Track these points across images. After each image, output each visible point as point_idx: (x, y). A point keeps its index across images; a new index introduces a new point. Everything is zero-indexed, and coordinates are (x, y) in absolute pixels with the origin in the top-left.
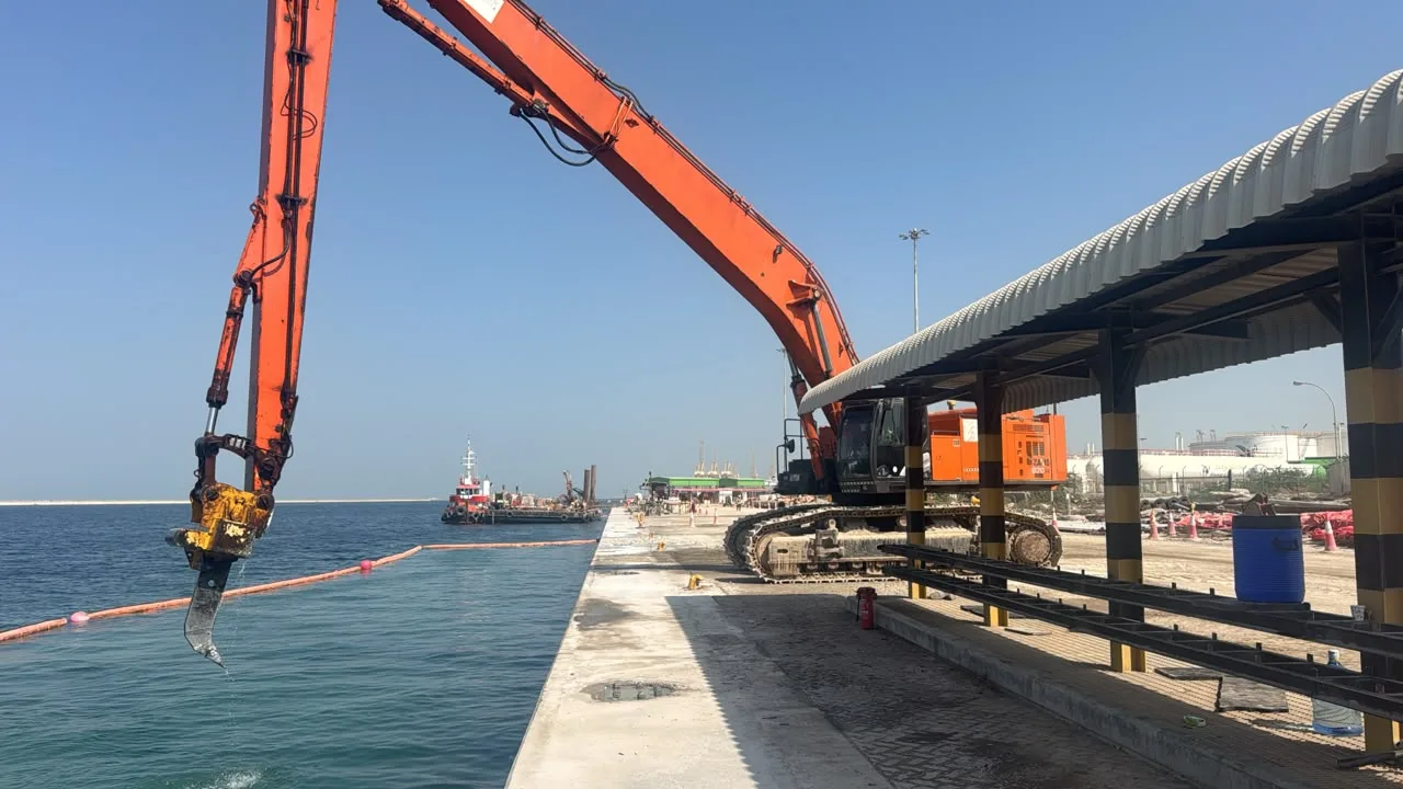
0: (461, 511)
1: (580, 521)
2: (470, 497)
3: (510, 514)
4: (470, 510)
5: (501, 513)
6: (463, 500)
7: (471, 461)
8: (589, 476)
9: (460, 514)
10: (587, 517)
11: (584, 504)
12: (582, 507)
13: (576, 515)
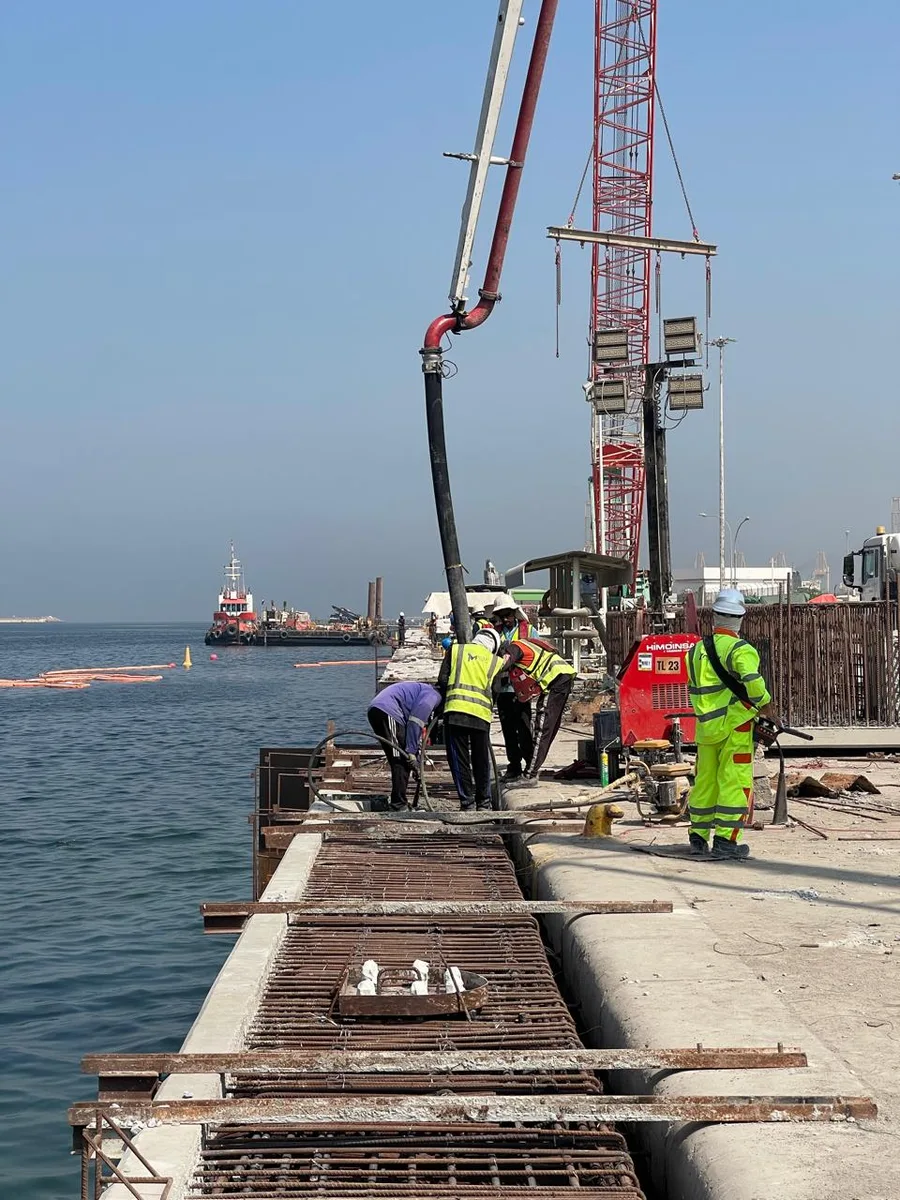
0: (232, 629)
1: (364, 642)
2: (239, 613)
3: (284, 634)
4: (241, 629)
5: (274, 633)
6: (232, 617)
7: (236, 572)
8: (375, 590)
9: (231, 633)
10: (373, 637)
11: (370, 622)
12: (367, 626)
13: (360, 635)
